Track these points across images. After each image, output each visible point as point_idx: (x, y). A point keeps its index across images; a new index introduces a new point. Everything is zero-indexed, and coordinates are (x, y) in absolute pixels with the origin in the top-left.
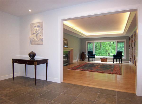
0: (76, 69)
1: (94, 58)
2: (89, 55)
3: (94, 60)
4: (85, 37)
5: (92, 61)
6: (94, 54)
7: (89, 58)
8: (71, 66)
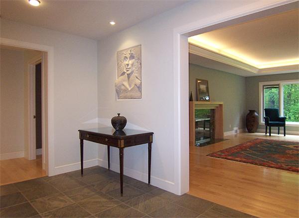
0: (229, 157)
1: (283, 128)
2: (266, 120)
3: (283, 131)
4: (255, 72)
5: (277, 135)
6: (282, 115)
7: (268, 127)
8: (218, 147)
